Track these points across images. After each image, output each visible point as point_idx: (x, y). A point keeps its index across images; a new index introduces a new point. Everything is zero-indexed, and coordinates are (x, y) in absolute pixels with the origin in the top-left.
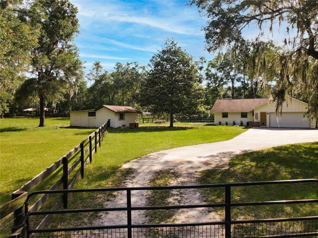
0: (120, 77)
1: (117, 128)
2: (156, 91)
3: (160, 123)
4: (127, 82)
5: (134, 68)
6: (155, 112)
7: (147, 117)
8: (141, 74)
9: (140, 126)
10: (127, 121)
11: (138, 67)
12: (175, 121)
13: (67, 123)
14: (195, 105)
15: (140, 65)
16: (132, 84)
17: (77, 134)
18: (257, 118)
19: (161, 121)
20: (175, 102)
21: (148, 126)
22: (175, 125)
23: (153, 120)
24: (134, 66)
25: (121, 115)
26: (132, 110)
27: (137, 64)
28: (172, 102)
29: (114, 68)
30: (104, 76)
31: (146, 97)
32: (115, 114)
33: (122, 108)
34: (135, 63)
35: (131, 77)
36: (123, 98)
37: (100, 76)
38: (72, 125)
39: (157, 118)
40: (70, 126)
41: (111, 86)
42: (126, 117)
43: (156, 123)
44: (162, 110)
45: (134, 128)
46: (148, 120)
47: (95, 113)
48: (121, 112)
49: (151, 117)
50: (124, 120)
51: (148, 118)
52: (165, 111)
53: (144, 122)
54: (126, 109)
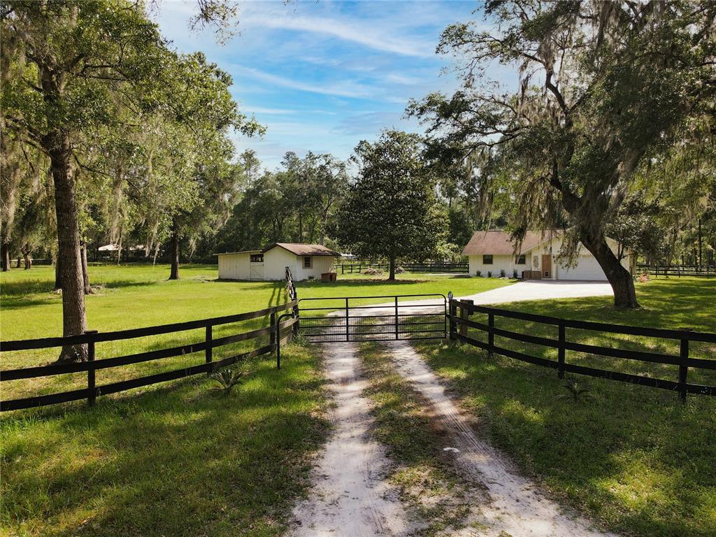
0: (296, 184)
1: (301, 281)
2: (365, 219)
3: (374, 273)
4: (310, 194)
5: (322, 168)
6: (362, 254)
7: (350, 263)
8: (337, 179)
9: (339, 278)
10: (317, 270)
11: (331, 165)
12: (401, 271)
13: (214, 274)
14: (432, 244)
15: (335, 161)
16: (319, 198)
17: (245, 289)
18: (536, 265)
19: (375, 270)
20: (397, 238)
21: (351, 279)
22: (397, 277)
23: (360, 269)
24: (323, 162)
25: (307, 259)
26: (324, 251)
27: (328, 158)
28: (393, 238)
29: (282, 163)
30: (263, 180)
31: (349, 230)
32: (297, 258)
33: (307, 248)
34: (326, 156)
35: (317, 185)
36: (301, 225)
37: (256, 183)
38: (222, 277)
39: (368, 265)
40: (217, 278)
41: (278, 202)
42: (315, 263)
43: (366, 273)
44: (375, 253)
45: (329, 280)
46: (352, 269)
47: (262, 256)
48: (307, 255)
49: (356, 262)
50: (312, 268)
51: (352, 265)
52: (381, 252)
53: (345, 271)
54: (315, 250)
